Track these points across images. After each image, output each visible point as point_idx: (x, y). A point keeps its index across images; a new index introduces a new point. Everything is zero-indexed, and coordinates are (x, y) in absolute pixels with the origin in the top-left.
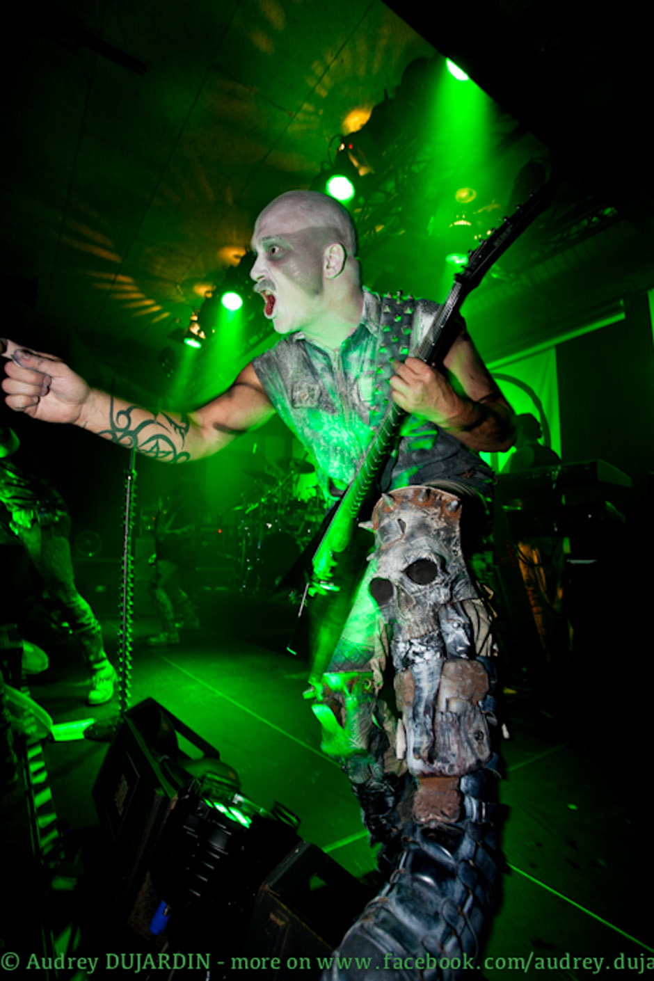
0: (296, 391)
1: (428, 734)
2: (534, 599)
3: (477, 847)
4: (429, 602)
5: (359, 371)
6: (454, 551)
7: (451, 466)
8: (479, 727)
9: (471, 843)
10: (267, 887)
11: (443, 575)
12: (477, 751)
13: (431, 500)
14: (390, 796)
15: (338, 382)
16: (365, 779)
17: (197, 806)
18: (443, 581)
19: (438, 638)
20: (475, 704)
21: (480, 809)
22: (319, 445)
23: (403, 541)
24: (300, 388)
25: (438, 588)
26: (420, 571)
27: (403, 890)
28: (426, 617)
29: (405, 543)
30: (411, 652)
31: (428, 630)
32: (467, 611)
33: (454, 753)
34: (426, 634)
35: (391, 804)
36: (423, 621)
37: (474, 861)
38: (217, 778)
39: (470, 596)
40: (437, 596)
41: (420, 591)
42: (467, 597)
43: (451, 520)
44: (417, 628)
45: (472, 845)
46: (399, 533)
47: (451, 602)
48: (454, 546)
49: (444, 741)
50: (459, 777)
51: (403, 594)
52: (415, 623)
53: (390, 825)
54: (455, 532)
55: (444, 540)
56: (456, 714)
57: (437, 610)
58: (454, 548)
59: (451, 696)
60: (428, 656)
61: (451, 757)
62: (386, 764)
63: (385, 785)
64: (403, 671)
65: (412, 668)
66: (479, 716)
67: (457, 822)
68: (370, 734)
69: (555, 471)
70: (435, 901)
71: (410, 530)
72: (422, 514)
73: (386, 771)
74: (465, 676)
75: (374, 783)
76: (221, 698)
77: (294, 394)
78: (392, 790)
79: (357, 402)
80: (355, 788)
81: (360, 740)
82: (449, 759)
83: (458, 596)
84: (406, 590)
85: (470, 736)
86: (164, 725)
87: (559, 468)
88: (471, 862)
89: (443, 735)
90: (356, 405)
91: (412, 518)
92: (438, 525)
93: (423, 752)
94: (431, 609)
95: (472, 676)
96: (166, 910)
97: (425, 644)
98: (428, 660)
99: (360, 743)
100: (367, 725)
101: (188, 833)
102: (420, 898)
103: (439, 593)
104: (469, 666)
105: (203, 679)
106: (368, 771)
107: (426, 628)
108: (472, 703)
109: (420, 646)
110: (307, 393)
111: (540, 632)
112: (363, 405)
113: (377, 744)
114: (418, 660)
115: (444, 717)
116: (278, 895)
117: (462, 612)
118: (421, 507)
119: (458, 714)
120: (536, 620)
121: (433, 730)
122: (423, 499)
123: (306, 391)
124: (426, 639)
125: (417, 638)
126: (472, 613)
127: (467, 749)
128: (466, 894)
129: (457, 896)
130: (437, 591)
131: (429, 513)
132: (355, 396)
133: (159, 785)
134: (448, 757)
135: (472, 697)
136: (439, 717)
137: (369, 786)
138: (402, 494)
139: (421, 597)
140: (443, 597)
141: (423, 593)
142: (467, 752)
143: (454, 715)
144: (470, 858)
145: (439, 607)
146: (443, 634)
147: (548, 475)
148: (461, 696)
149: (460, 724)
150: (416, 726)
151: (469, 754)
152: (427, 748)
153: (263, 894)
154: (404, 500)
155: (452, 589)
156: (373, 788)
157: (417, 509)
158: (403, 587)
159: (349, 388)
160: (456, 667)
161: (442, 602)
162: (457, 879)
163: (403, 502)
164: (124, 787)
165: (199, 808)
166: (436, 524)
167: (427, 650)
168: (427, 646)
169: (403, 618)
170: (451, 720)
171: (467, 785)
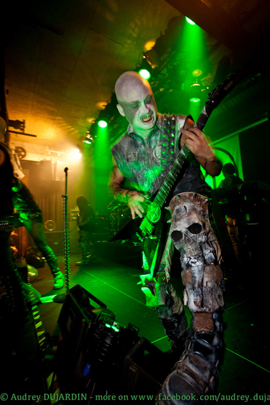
0: (128, 155)
1: (200, 296)
2: (233, 240)
3: (220, 341)
4: (198, 241)
5: (155, 144)
6: (207, 220)
7: (195, 185)
8: (220, 293)
9: (217, 340)
10: (128, 357)
11: (204, 230)
12: (219, 303)
13: (196, 198)
14: (176, 323)
15: (147, 149)
16: (165, 317)
17: (99, 326)
18: (204, 233)
19: (202, 256)
20: (218, 284)
21: (220, 326)
22: (139, 177)
23: (186, 215)
24: (130, 154)
25: (202, 236)
26: (194, 228)
27: (191, 358)
28: (197, 248)
29: (188, 217)
30: (190, 262)
31: (198, 253)
32: (213, 245)
33: (211, 303)
34: (197, 255)
35: (176, 326)
36: (196, 249)
37: (219, 347)
38: (106, 314)
39: (214, 239)
40: (202, 239)
41: (194, 236)
42: (213, 239)
43: (205, 207)
44: (194, 252)
45: (218, 340)
46: (185, 212)
47: (207, 242)
48: (206, 218)
49: (206, 298)
50: (212, 313)
51: (187, 238)
52: (193, 249)
53: (176, 334)
54: (206, 212)
55: (202, 215)
56: (211, 288)
57: (201, 245)
58: (206, 219)
59: (209, 280)
60: (198, 263)
61: (209, 305)
62: (173, 310)
63: (174, 318)
64: (186, 269)
65: (191, 268)
66: (219, 289)
67: (213, 331)
68: (166, 298)
69: (239, 186)
70: (205, 362)
71: (189, 211)
72: (193, 204)
73: (174, 313)
74: (214, 272)
75: (169, 318)
76: (106, 285)
77: (128, 156)
78: (177, 320)
79: (155, 157)
80: (161, 320)
81: (162, 301)
82: (209, 306)
83: (210, 239)
84: (189, 236)
85: (217, 297)
86: (84, 295)
87: (241, 185)
88: (218, 347)
89: (206, 296)
90: (154, 158)
91: (189, 206)
92: (200, 209)
93: (199, 303)
94: (199, 244)
95: (217, 272)
96: (89, 367)
97: (197, 258)
98: (198, 265)
99: (162, 302)
100: (165, 295)
101: (96, 337)
102: (198, 361)
103: (203, 238)
104: (215, 268)
105: (98, 278)
106: (166, 313)
107: (197, 252)
108: (217, 283)
109: (194, 259)
110: (133, 155)
111: (236, 253)
112: (157, 158)
113: (169, 302)
114: (193, 265)
115: (206, 289)
116: (132, 360)
117: (211, 246)
118: (192, 201)
119: (212, 288)
120: (234, 248)
121: (202, 294)
122: (193, 198)
123: (132, 154)
124: (197, 257)
125: (193, 256)
126: (215, 246)
127: (215, 302)
128: (216, 359)
129: (213, 360)
130: (202, 237)
131: (196, 204)
132: (154, 154)
133: (84, 318)
134: (208, 305)
135: (217, 281)
136: (204, 289)
137: (167, 319)
138: (183, 196)
139: (195, 239)
140: (204, 239)
141: (196, 237)
142: (215, 303)
143: (210, 288)
144: (217, 345)
145: (202, 243)
146: (204, 255)
147: (237, 188)
148: (212, 281)
149: (212, 292)
150: (195, 293)
151: (216, 304)
152: (200, 301)
153: (127, 360)
154: (185, 198)
155: (207, 236)
156: (169, 320)
157: (191, 202)
158: (187, 235)
159: (151, 151)
160: (210, 268)
161: (204, 241)
162: (213, 354)
163: (184, 199)
164: (70, 321)
165: (100, 327)
166: (199, 209)
167: (198, 261)
168: (198, 260)
169: (187, 248)
170: (209, 290)
171: (215, 316)
